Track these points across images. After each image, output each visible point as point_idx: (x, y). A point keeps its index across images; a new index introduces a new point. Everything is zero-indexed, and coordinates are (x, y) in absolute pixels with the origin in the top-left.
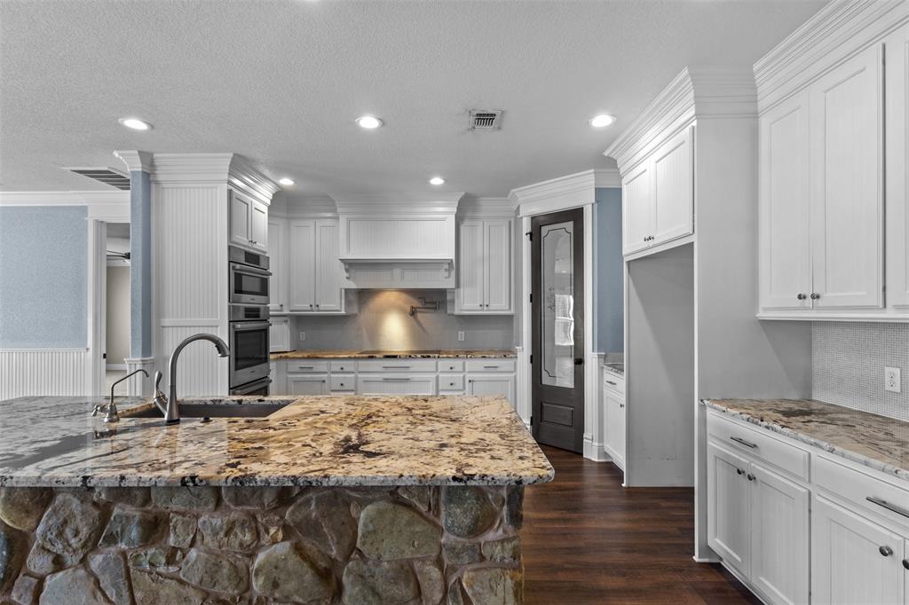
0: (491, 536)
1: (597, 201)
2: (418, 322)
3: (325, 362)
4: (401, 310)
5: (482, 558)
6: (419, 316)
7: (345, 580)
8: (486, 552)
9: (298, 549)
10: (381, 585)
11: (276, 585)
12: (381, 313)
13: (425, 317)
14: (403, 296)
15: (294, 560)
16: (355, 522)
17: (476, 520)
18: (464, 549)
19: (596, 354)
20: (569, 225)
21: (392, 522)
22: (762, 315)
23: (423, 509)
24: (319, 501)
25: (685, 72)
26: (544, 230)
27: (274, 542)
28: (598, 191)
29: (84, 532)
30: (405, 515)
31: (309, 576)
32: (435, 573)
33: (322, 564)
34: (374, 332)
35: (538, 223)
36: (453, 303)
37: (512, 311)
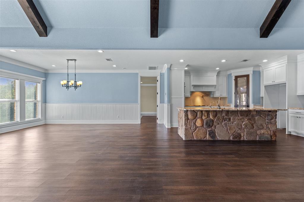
0: (272, 120)
1: (253, 73)
2: (204, 99)
3: (189, 107)
4: (200, 96)
5: (271, 123)
6: (204, 98)
7: (254, 126)
8: (272, 123)
9: (249, 122)
10: (259, 126)
11: (246, 126)
12: (195, 97)
13: (206, 98)
14: (200, 93)
15: (249, 123)
16: (255, 119)
17: (272, 118)
18: (269, 122)
19: (253, 104)
20: (246, 78)
21: (260, 119)
22: (298, 94)
23: (264, 117)
24: (251, 116)
25: (287, 56)
26: (238, 79)
27: (246, 121)
28: (253, 71)
29: (222, 120)
30: (262, 118)
31: (251, 125)
32: (265, 125)
33: (252, 124)
34: (194, 101)
35: (237, 77)
36: (213, 94)
37: (227, 96)
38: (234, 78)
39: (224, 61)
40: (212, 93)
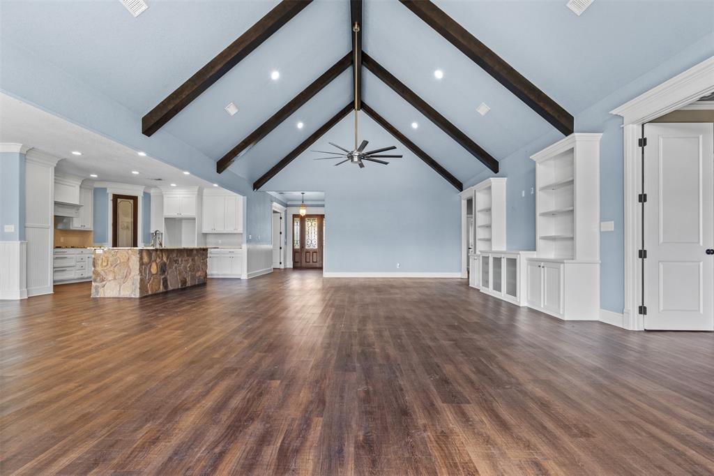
35: (116, 197)
36: (68, 223)
37: (92, 229)
38: (111, 198)
39: (135, 173)
40: (64, 221)
